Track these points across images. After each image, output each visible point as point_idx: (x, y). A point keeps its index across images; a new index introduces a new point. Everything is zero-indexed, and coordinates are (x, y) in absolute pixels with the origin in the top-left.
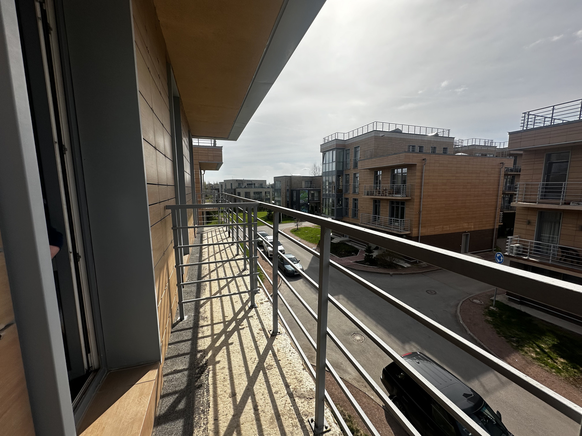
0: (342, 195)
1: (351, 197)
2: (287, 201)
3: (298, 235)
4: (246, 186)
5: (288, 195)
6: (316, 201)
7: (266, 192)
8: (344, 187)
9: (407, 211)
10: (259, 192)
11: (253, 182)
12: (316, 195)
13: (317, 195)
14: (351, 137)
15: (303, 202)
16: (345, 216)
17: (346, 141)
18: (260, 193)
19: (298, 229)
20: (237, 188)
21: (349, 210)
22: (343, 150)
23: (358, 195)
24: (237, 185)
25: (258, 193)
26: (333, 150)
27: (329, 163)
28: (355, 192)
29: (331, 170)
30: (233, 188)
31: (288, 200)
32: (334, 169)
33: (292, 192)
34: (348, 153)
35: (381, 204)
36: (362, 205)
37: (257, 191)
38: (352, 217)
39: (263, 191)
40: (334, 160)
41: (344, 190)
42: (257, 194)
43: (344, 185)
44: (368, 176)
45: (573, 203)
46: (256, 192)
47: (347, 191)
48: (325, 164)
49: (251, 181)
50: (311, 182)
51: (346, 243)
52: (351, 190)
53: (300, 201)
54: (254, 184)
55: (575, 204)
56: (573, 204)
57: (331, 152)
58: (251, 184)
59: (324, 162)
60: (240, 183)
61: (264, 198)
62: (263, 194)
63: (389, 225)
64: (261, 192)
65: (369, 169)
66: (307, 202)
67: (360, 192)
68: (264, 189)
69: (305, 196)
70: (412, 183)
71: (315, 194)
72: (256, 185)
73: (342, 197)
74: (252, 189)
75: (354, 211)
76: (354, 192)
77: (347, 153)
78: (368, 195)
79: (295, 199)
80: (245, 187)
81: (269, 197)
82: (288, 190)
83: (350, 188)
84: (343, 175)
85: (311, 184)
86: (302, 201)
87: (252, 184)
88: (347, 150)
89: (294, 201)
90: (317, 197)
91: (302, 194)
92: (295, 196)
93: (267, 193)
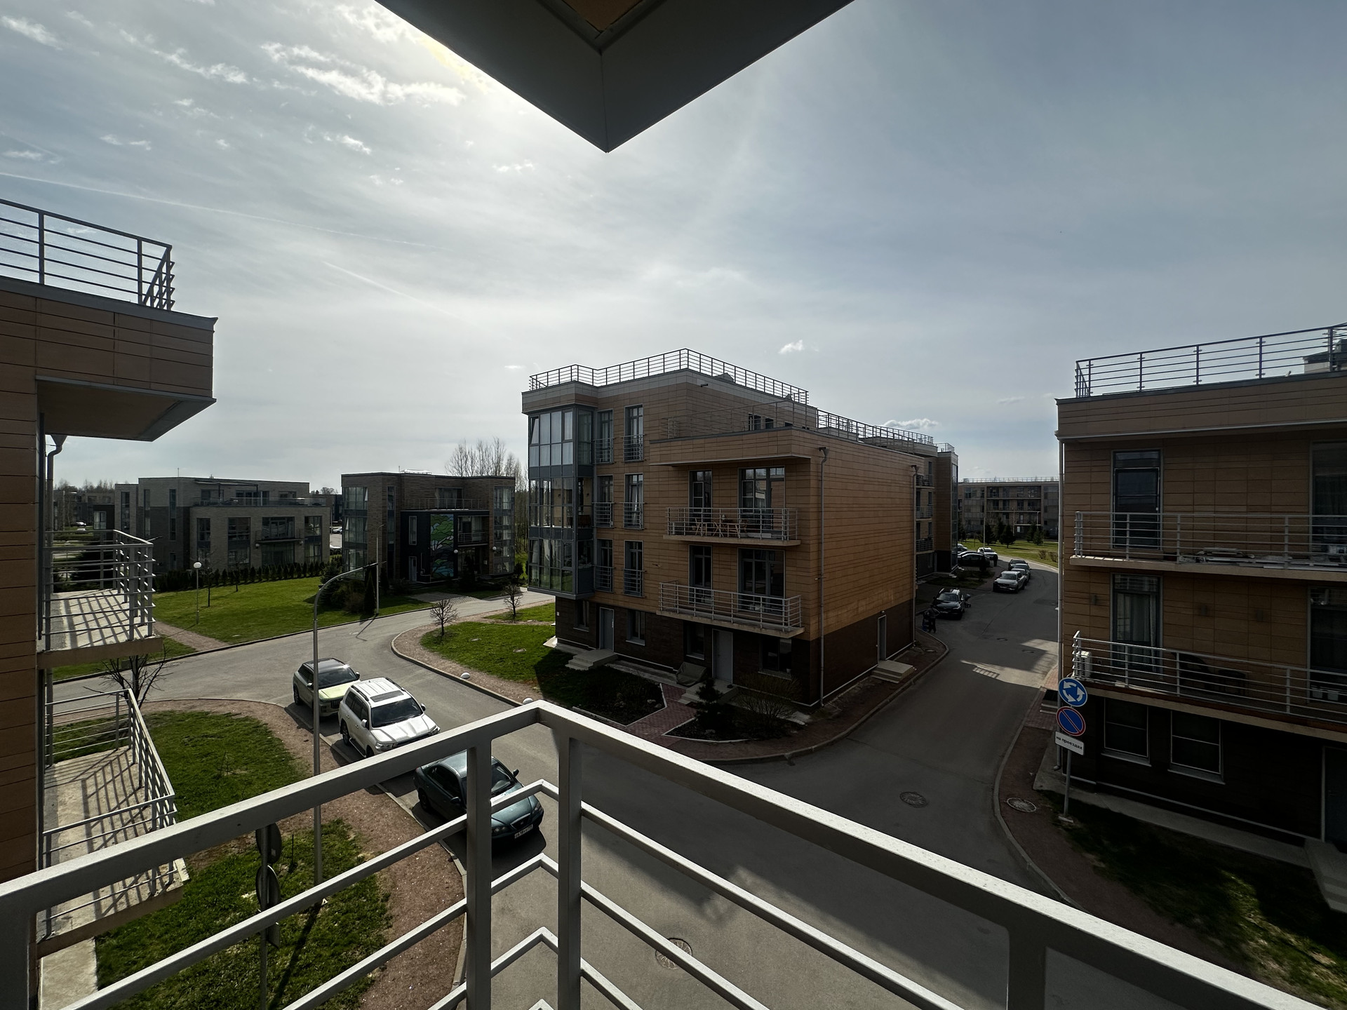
0: (592, 531)
1: (618, 537)
2: (389, 545)
3: (449, 654)
4: (232, 500)
5: (392, 525)
6: (476, 542)
7: (307, 519)
8: (595, 509)
9: (789, 574)
10: (283, 518)
11: (261, 489)
12: (475, 526)
13: (480, 528)
14: (613, 380)
15: (441, 546)
16: (600, 588)
17: (600, 390)
18: (286, 521)
19: (443, 633)
20: (196, 505)
21: (615, 572)
22: (592, 413)
23: (642, 534)
24: (196, 494)
25: (278, 521)
26: (564, 409)
27: (551, 444)
28: (629, 525)
29: (557, 462)
30: (180, 503)
31: (391, 542)
32: (569, 460)
33: (404, 519)
34: (605, 422)
35: (714, 558)
36: (654, 560)
37: (275, 516)
38: (626, 592)
39: (299, 515)
40: (569, 434)
41: (595, 517)
42: (276, 523)
43: (597, 505)
44: (670, 482)
45: (1185, 557)
46: (272, 519)
47: (605, 519)
48: (539, 445)
49: (255, 484)
50: (459, 491)
51: (611, 665)
52: (619, 519)
53: (430, 545)
54: (266, 494)
55: (1191, 560)
56: (1186, 559)
57: (557, 415)
58: (252, 492)
59: (535, 441)
60: (209, 488)
61: (303, 536)
62: (299, 524)
63: (739, 611)
64: (291, 519)
65: (673, 466)
66: (452, 546)
67: (647, 525)
68: (302, 509)
69: (446, 531)
70: (800, 506)
71: (473, 524)
72: (273, 497)
73: (592, 536)
74: (256, 509)
75: (629, 576)
76: (629, 523)
77: (603, 420)
78: (677, 533)
79: (413, 539)
80: (229, 504)
81: (318, 532)
82: (391, 513)
83: (616, 512)
84: (593, 478)
85: (459, 496)
86: (435, 545)
87: (256, 494)
88: (601, 413)
89: (410, 542)
90: (480, 531)
91: (437, 524)
92: (415, 529)
93: (311, 520)
